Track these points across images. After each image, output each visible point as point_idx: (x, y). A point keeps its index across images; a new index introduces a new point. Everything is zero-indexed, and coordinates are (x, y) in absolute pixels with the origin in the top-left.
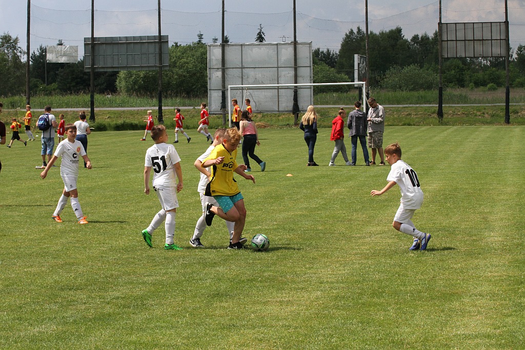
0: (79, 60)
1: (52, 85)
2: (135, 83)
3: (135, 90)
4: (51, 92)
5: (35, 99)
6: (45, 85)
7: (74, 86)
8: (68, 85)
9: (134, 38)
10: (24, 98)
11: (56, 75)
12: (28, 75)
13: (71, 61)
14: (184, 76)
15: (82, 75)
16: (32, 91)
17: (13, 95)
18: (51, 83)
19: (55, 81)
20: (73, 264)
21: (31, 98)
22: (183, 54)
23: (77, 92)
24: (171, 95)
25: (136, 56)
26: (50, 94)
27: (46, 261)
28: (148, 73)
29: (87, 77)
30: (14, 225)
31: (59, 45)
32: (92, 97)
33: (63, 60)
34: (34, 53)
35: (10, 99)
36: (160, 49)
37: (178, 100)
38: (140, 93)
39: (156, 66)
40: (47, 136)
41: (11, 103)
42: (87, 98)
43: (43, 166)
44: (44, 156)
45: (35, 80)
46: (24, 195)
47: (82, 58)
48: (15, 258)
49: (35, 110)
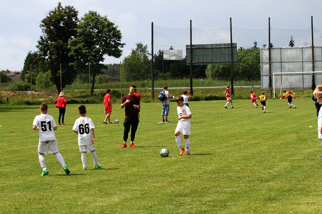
0: (183, 58)
1: (167, 73)
2: (217, 72)
3: (217, 76)
4: (166, 78)
5: (156, 82)
6: (163, 73)
7: (180, 74)
8: (176, 73)
9: (216, 45)
10: (150, 81)
11: (169, 67)
12: (153, 67)
13: (178, 59)
14: (246, 68)
15: (185, 67)
16: (155, 77)
17: (144, 79)
18: (166, 72)
19: (168, 71)
20: (182, 181)
21: (154, 81)
22: (245, 54)
23: (182, 77)
24: (238, 79)
25: (218, 56)
26: (166, 79)
27: (166, 179)
28: (225, 66)
29: (188, 68)
30: (146, 157)
31: (170, 49)
32: (191, 81)
33: (173, 58)
34: (156, 54)
35: (142, 82)
36: (232, 51)
37: (243, 82)
38: (220, 78)
39: (229, 62)
40: (165, 104)
41: (142, 84)
42: (188, 81)
43: (162, 122)
44: (163, 116)
45: (156, 70)
46: (152, 140)
47: (185, 57)
48: (147, 178)
49: (157, 89)
